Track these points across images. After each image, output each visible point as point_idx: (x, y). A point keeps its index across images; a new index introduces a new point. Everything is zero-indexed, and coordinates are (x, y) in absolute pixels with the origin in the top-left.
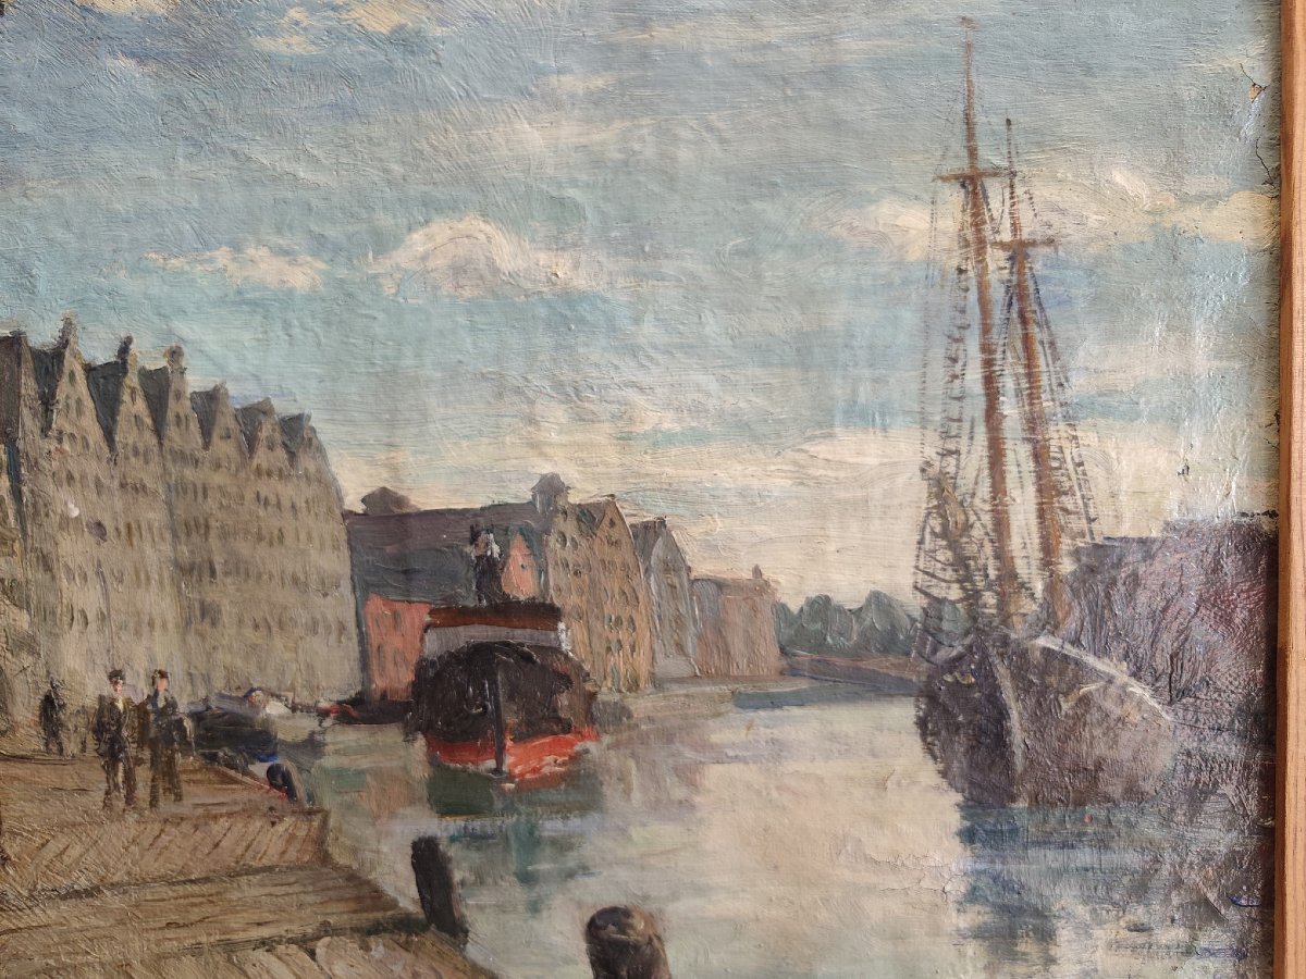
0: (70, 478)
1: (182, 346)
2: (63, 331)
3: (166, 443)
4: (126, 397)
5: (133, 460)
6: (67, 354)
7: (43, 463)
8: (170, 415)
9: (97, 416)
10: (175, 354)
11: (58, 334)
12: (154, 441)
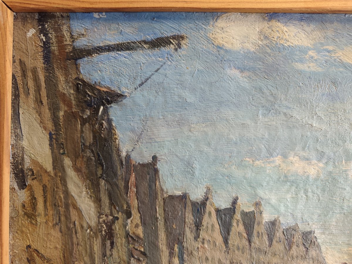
0: (207, 259)
1: (261, 202)
2: (206, 193)
3: (253, 244)
4: (235, 224)
5: (236, 252)
6: (208, 203)
7: (195, 253)
8: (255, 233)
9: (221, 232)
10: (257, 204)
11: (204, 194)
12: (247, 244)
